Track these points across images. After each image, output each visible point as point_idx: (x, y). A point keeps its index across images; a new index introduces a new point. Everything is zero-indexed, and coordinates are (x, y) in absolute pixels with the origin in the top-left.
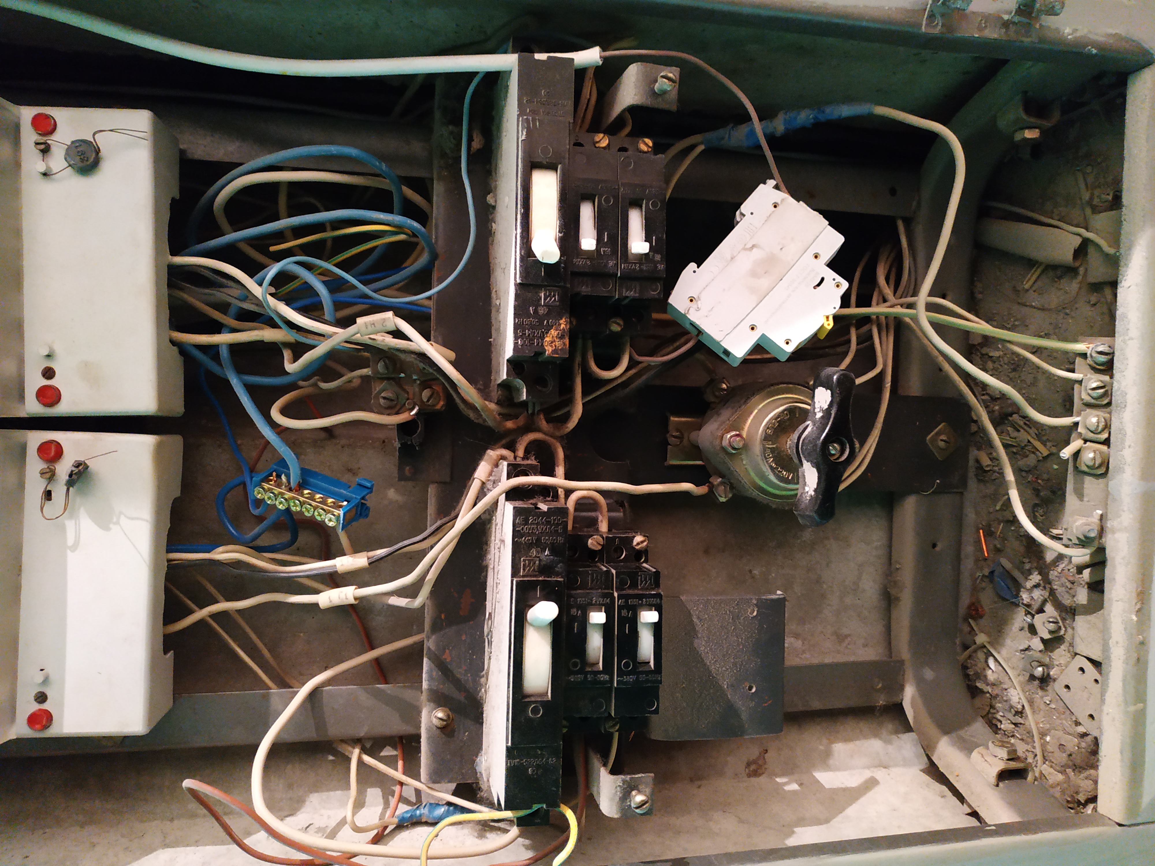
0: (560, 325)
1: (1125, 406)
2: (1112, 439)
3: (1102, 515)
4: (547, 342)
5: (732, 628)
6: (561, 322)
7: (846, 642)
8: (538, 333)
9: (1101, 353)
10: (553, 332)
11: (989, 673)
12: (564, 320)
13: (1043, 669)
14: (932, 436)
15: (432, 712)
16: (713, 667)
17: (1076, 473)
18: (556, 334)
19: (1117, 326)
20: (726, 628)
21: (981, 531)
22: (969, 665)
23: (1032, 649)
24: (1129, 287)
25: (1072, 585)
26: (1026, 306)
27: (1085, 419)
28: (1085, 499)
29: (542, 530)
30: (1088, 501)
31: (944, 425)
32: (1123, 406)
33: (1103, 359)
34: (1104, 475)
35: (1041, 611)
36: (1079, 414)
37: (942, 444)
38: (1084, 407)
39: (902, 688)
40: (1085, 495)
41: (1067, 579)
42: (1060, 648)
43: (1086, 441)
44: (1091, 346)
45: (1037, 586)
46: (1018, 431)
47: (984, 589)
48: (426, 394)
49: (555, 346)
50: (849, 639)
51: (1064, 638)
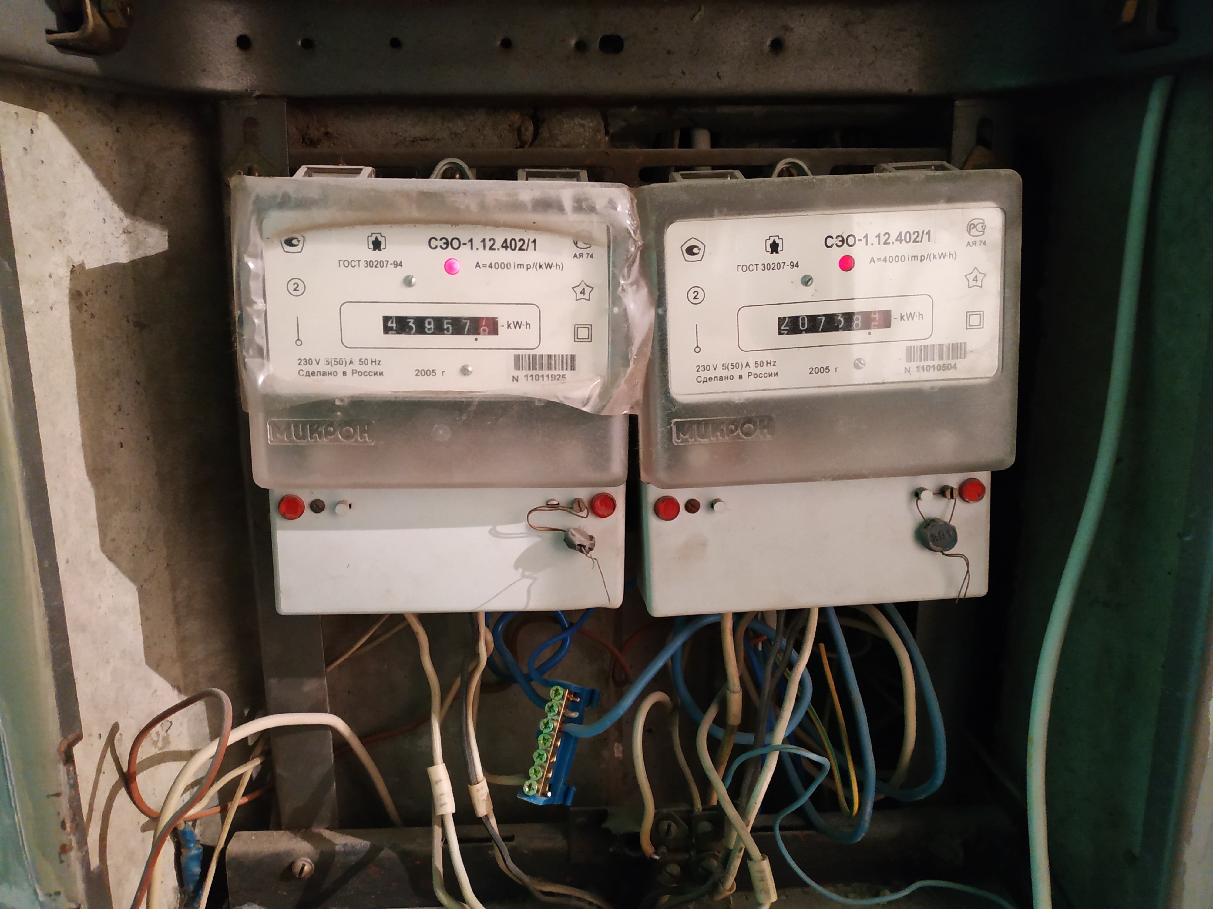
15: (308, 857)
48: (674, 869)
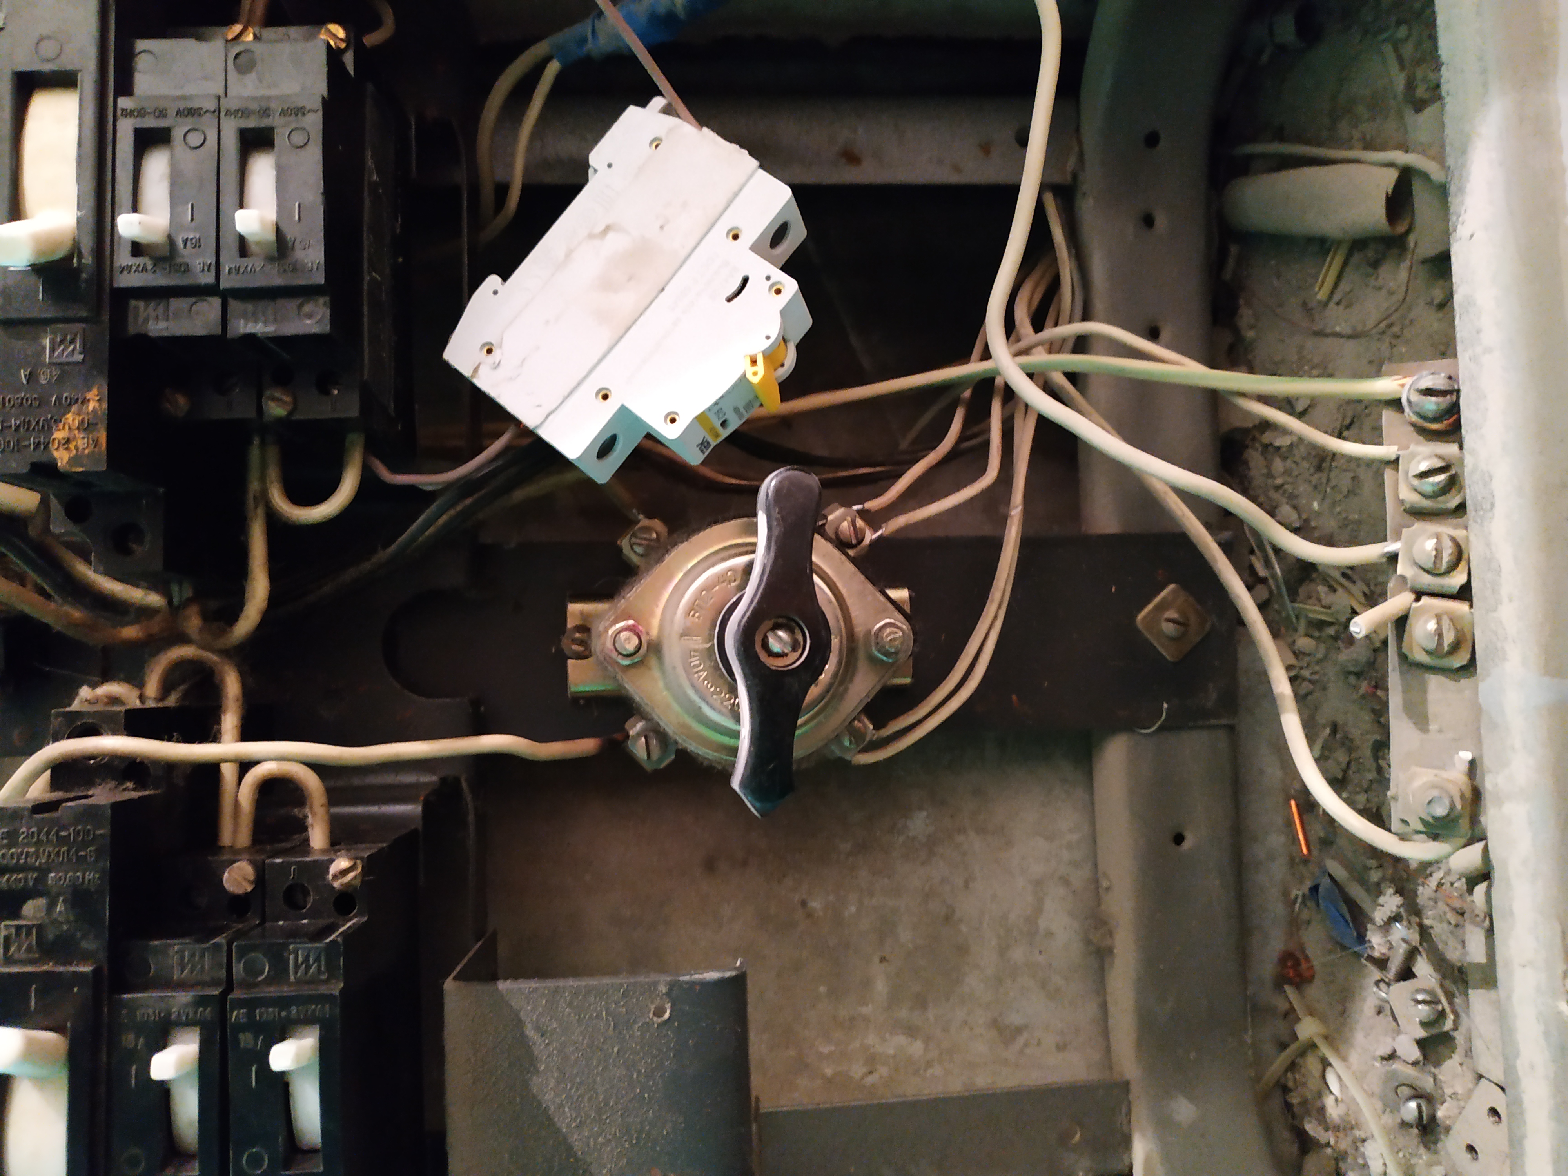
0: (85, 401)
1: (1492, 505)
2: (1474, 584)
3: (1473, 764)
4: (56, 442)
5: (616, 1049)
6: (89, 396)
7: (1021, 1040)
8: (38, 423)
9: (1428, 392)
10: (72, 419)
11: (1329, 1102)
12: (95, 391)
13: (1419, 1107)
14: (1149, 613)
16: (575, 1137)
17: (1405, 667)
18: (77, 422)
19: (1458, 329)
20: (601, 1050)
21: (1293, 803)
22: (1290, 1084)
23: (1399, 1058)
24: (1471, 236)
25: (1460, 917)
26: (1327, 335)
27: (1409, 546)
28: (1433, 727)
29: (49, 856)
30: (1440, 731)
31: (1173, 592)
32: (1489, 507)
33: (1431, 404)
34: (1470, 668)
35: (1407, 974)
36: (1398, 537)
37: (1169, 628)
38: (1408, 518)
39: (1127, 1142)
40: (1430, 717)
41: (1448, 905)
42: (1451, 1057)
43: (1419, 595)
44: (1408, 381)
45: (1396, 918)
46: (1335, 591)
47: (1309, 922)
49: (77, 448)
50: (1025, 1035)
51: (1453, 1039)
